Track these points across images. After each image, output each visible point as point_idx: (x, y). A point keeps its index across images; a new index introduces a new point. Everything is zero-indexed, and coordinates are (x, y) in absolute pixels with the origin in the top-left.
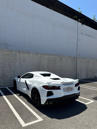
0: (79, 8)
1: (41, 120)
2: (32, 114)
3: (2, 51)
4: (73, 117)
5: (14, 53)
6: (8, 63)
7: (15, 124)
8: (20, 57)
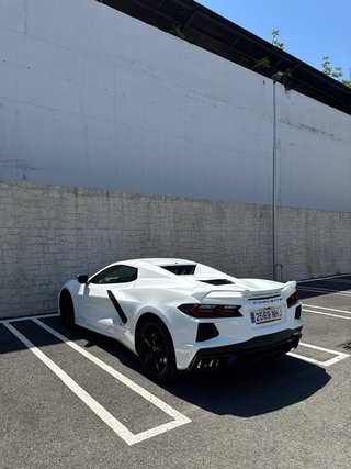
0: (276, 33)
1: (183, 423)
2: (149, 404)
3: (14, 188)
4: (289, 407)
5: (56, 194)
6: (36, 231)
7: (101, 437)
8: (80, 208)
